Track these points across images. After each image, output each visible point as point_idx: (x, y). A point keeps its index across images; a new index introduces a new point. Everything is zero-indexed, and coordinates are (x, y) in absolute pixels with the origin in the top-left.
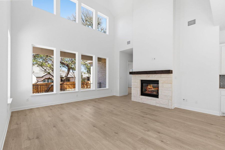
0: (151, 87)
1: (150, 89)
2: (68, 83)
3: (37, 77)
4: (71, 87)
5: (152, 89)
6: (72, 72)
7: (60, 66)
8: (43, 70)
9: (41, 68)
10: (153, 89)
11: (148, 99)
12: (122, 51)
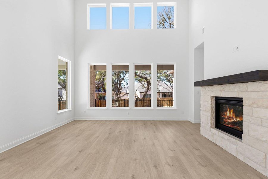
0: (231, 115)
1: (229, 118)
2: (165, 99)
3: (140, 92)
4: (169, 104)
5: (233, 118)
6: (170, 86)
7: (158, 81)
8: (142, 85)
9: (140, 83)
10: (235, 118)
11: (222, 137)
12: (197, 47)
